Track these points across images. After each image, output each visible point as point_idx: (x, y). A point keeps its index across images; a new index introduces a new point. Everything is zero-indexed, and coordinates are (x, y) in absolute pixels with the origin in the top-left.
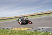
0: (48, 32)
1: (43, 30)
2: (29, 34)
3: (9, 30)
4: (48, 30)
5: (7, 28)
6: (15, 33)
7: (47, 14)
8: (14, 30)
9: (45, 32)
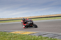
0: (54, 38)
1: (49, 36)
2: (32, 39)
3: (8, 33)
4: (55, 36)
5: (5, 31)
6: (16, 37)
8: (15, 34)
9: (51, 38)
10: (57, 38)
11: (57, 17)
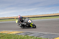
0: (39, 37)
1: (35, 35)
4: (40, 35)
7: (39, 17)
8: (1, 34)
9: (37, 37)
10: (42, 37)
11: (43, 17)
